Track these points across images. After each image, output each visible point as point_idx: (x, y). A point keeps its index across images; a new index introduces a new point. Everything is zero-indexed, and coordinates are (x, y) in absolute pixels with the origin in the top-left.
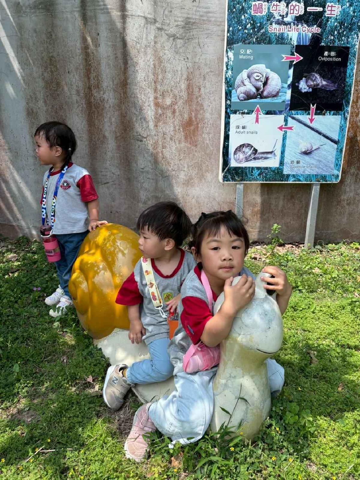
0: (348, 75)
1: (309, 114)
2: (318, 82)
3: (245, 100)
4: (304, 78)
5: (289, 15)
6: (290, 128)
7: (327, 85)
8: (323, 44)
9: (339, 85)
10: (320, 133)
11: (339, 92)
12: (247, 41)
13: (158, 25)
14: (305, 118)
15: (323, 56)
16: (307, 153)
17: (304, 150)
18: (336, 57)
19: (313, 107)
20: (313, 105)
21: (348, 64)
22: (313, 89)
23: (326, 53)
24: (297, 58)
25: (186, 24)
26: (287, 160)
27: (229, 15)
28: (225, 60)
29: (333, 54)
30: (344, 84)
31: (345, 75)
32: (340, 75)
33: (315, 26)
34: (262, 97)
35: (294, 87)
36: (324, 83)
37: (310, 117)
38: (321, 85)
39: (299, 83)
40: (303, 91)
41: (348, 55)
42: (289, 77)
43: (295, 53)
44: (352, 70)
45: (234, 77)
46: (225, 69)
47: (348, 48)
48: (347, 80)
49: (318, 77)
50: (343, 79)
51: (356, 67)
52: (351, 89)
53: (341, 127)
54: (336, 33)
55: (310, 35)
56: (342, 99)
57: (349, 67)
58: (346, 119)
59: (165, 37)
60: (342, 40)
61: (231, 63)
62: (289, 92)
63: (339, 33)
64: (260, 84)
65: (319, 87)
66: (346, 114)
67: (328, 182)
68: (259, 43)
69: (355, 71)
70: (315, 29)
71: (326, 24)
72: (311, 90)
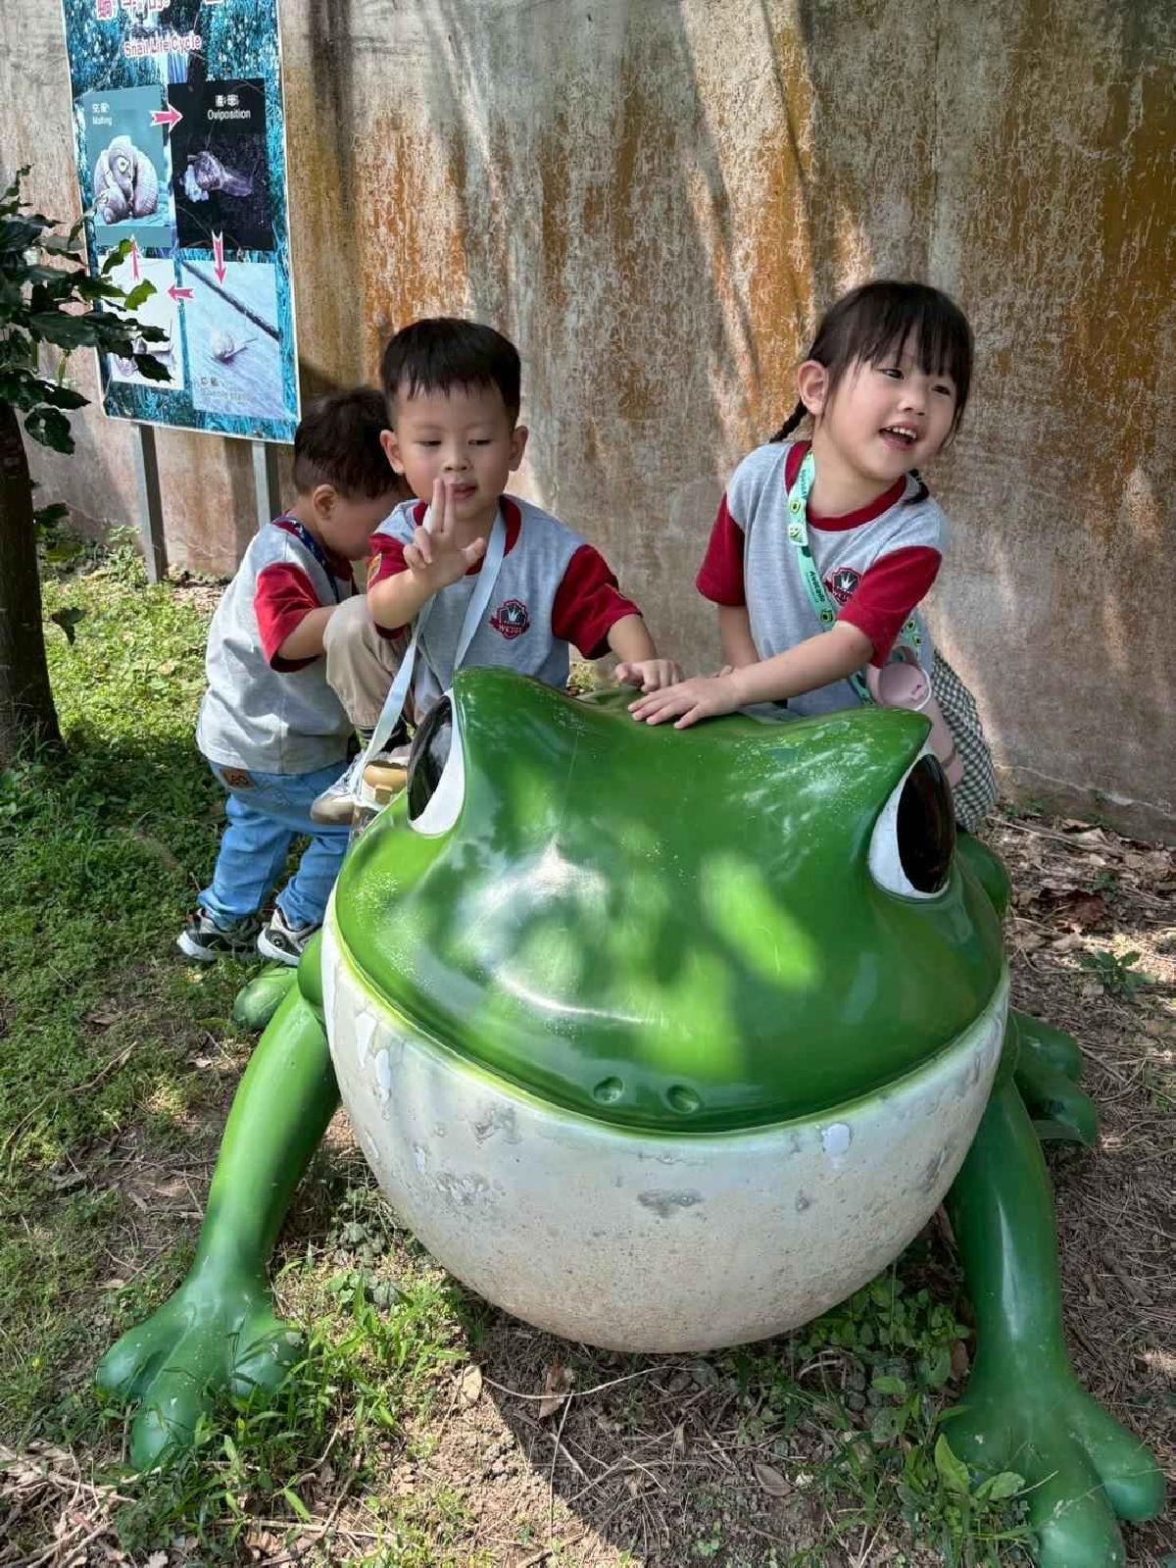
0: (271, 154)
1: (212, 258)
2: (217, 175)
3: (113, 222)
4: (190, 167)
5: (150, 11)
6: (186, 293)
7: (234, 183)
8: (210, 77)
9: (257, 182)
10: (241, 309)
11: (259, 200)
12: (99, 84)
13: (13, 58)
14: (207, 267)
15: (216, 109)
16: (226, 359)
17: (219, 352)
18: (241, 107)
19: (218, 240)
20: (217, 235)
21: (268, 124)
22: (211, 193)
23: (220, 101)
24: (173, 117)
25: (51, 51)
26: (194, 375)
27: (68, 25)
28: (75, 130)
29: (233, 100)
30: (267, 179)
31: (265, 153)
32: (255, 154)
33: (192, 32)
34: (136, 216)
35: (178, 188)
36: (228, 177)
37: (215, 264)
38: (221, 182)
39: (184, 180)
40: (195, 198)
41: (263, 99)
42: (166, 165)
43: (170, 106)
44: (277, 138)
45: (91, 167)
46: (77, 150)
47: (260, 82)
48: (272, 167)
49: (214, 162)
50: (263, 167)
51: (284, 130)
52: (282, 190)
53: (280, 295)
54: (230, 44)
55: (187, 56)
56: (270, 218)
57: (271, 133)
58: (285, 273)
59: (26, 83)
60: (247, 63)
61: (83, 136)
62: (171, 200)
63: (236, 45)
64: (128, 182)
65: (220, 187)
66: (285, 261)
67: (278, 441)
68: (116, 85)
69: (284, 142)
70: (193, 41)
71: (208, 24)
72: (206, 196)
